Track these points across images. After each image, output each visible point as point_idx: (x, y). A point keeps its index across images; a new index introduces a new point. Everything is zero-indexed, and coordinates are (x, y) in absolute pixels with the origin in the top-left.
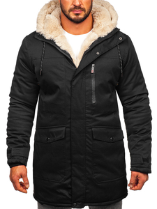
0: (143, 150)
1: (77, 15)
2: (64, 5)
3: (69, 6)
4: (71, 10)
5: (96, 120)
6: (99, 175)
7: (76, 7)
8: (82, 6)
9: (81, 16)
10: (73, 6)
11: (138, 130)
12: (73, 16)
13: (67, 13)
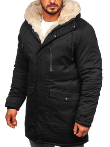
0: (84, 108)
1: (53, 9)
2: (43, 3)
3: (46, 3)
4: (48, 6)
5: (53, 84)
6: (54, 123)
7: (51, 4)
8: (56, 3)
9: (56, 10)
10: (49, 4)
11: (84, 94)
12: (50, 11)
13: (46, 8)
